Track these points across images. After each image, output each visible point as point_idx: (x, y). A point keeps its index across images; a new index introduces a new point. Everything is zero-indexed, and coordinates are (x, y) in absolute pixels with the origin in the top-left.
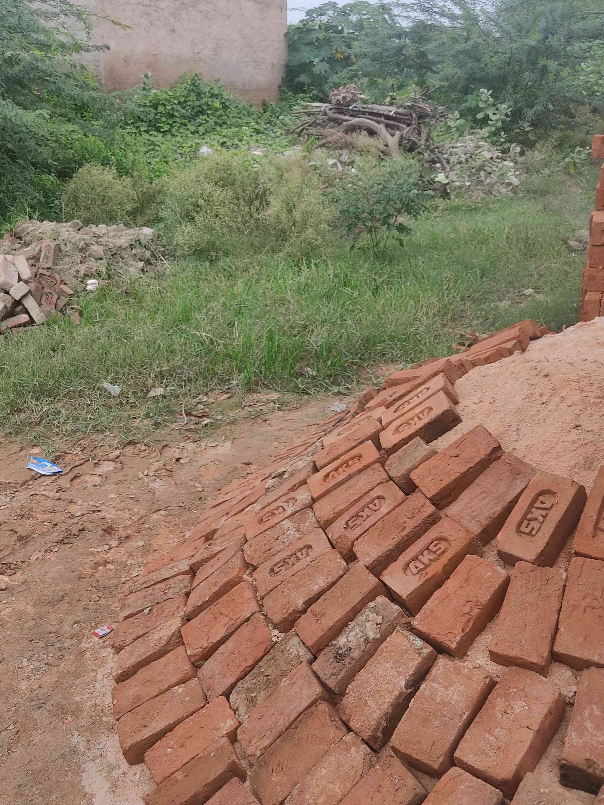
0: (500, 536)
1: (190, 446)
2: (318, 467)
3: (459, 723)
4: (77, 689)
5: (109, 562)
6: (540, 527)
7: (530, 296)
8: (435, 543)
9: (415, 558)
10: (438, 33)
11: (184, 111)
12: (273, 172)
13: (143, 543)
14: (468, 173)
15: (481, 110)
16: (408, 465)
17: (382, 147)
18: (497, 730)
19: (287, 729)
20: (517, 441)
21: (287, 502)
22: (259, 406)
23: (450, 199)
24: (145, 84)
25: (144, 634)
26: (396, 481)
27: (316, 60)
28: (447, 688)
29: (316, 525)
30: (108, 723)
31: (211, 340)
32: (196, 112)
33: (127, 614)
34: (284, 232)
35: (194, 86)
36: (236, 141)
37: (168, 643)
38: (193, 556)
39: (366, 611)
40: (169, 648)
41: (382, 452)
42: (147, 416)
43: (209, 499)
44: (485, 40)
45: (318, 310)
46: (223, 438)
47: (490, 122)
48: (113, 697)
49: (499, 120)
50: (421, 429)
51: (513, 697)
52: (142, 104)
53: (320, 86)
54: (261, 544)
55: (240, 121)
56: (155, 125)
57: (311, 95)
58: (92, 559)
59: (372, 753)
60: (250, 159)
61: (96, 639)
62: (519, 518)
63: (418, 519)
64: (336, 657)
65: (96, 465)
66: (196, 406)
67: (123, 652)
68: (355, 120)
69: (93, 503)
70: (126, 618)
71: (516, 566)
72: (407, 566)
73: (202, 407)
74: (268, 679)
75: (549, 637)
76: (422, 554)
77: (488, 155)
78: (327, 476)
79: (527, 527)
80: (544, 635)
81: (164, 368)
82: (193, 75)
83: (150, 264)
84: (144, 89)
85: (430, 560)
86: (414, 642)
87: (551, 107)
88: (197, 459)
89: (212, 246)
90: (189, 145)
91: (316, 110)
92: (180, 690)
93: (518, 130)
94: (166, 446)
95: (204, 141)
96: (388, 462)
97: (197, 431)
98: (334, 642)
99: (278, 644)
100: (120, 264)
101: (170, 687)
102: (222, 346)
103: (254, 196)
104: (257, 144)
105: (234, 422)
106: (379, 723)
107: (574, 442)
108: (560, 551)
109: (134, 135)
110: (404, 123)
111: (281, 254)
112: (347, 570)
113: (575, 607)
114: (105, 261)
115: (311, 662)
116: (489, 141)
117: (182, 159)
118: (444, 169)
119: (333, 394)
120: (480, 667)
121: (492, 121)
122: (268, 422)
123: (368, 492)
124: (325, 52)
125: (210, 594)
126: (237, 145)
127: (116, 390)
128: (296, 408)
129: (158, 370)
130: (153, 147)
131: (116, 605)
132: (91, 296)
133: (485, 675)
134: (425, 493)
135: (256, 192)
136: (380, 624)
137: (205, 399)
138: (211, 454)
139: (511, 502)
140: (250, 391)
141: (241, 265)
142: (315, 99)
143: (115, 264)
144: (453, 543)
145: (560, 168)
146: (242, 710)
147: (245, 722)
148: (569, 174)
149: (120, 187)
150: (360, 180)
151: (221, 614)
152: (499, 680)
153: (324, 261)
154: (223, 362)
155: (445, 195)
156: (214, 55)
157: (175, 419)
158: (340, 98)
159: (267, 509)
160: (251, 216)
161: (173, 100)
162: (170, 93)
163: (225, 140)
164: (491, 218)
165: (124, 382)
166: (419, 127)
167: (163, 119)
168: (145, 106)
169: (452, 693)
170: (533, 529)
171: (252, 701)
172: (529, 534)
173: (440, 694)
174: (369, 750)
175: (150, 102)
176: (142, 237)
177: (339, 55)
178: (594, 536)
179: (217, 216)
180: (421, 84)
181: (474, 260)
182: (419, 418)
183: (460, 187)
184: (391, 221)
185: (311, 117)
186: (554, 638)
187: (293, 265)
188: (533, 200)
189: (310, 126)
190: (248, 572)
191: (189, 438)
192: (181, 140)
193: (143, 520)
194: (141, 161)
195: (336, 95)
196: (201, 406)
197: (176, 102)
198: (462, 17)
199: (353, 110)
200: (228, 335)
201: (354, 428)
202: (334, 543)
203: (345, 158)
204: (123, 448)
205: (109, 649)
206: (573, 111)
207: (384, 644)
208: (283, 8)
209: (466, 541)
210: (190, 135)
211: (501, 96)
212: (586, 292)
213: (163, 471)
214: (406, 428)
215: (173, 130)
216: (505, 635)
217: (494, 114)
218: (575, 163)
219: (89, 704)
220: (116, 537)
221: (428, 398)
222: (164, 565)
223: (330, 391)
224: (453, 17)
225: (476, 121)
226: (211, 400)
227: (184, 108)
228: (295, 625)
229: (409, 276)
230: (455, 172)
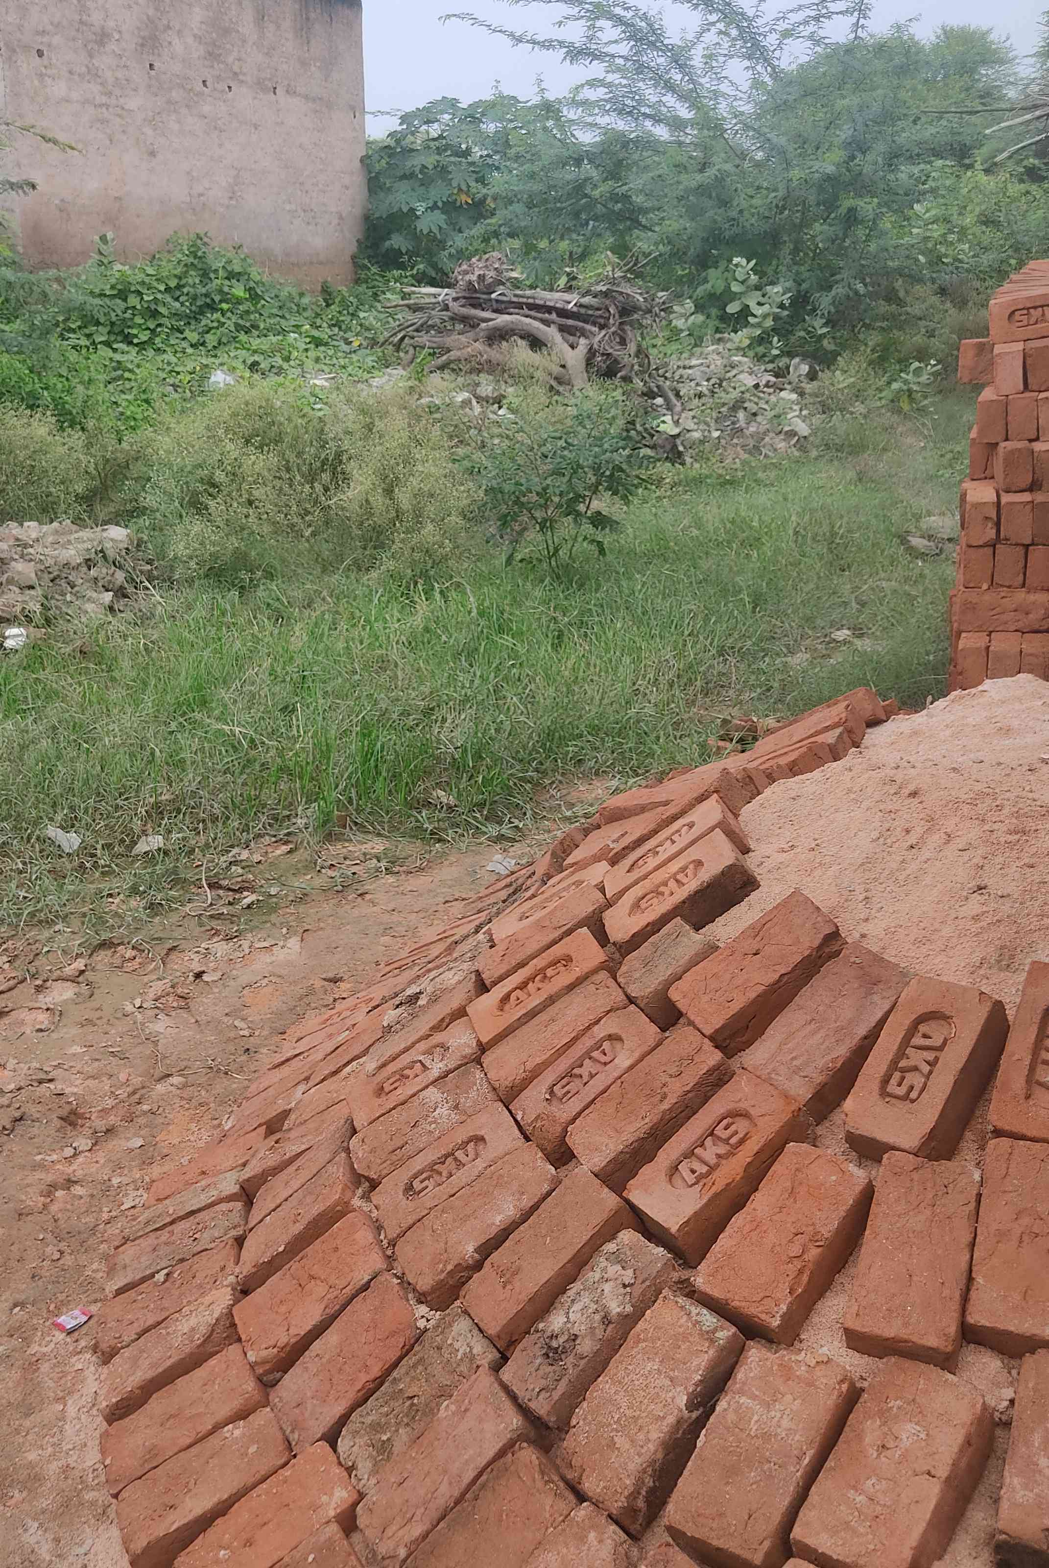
0: (849, 1104)
1: (221, 948)
2: (487, 982)
3: (796, 1473)
4: (29, 1437)
5: (76, 1182)
6: (925, 1084)
7: (845, 642)
8: (725, 1122)
9: (689, 1154)
10: (650, 153)
11: (177, 305)
12: (351, 417)
13: (139, 1142)
14: (714, 415)
15: (733, 297)
16: (663, 973)
17: (556, 370)
18: (869, 1483)
19: (457, 1503)
20: (867, 920)
21: (429, 1052)
22: (348, 866)
23: (683, 464)
24: (101, 253)
25: (159, 1323)
26: (642, 1006)
27: (420, 207)
28: (768, 1406)
29: (490, 1096)
30: (93, 1503)
31: (252, 741)
32: (200, 307)
33: (120, 1284)
34: (378, 530)
35: (195, 257)
36: (278, 361)
37: (208, 1339)
38: (244, 1165)
39: (603, 1261)
40: (210, 1348)
41: (610, 948)
42: (134, 891)
43: (265, 1051)
44: (737, 166)
45: (453, 679)
46: (284, 930)
47: (751, 320)
48: (103, 1452)
49: (768, 314)
50: (684, 902)
51: (896, 1416)
52: (97, 291)
53: (430, 256)
54: (384, 1137)
55: (283, 323)
56: (123, 331)
57: (415, 272)
58: (43, 1175)
59: (630, 1541)
60: (307, 394)
61: (60, 1336)
62: (883, 1068)
63: (692, 1077)
64: (546, 1355)
65: (39, 989)
66: (228, 868)
67: (117, 1359)
68: (502, 320)
69: (38, 1066)
70: (120, 1292)
71: (884, 1160)
72: (674, 1169)
73: (240, 871)
74: (413, 1404)
75: (957, 1295)
76: (702, 1145)
77: (750, 381)
78: (506, 998)
79: (899, 1085)
80: (946, 1292)
81: (163, 798)
82: (193, 236)
83: (125, 596)
84: (101, 264)
85: (719, 1156)
86: (699, 1318)
87: (860, 287)
88: (235, 972)
89: (241, 560)
90: (189, 368)
91: (427, 300)
92: (237, 1433)
93: (802, 334)
94: (173, 949)
95: (217, 361)
96: (624, 969)
97: (231, 918)
98: (541, 1326)
99: (429, 1334)
100: (69, 597)
101: (217, 1427)
102: (273, 752)
103: (318, 464)
104: (318, 366)
105: (303, 898)
106: (640, 1482)
107: (976, 918)
108: (964, 1130)
109: (84, 351)
110: (594, 324)
111: (374, 574)
112: (556, 1183)
113: (1002, 1235)
114: (39, 591)
115: (496, 1368)
116: (751, 354)
117: (176, 396)
118: (669, 407)
119: (489, 839)
120: (829, 1361)
121: (755, 316)
122: (368, 897)
123: (589, 1028)
124: (439, 192)
125: (286, 1238)
126: (281, 368)
127: (71, 841)
128: (421, 869)
129: (152, 800)
130: (120, 372)
131: (95, 1266)
132: (14, 659)
133: (839, 1378)
134: (700, 1026)
135: (323, 457)
136: (631, 1285)
137: (245, 855)
138: (262, 963)
139: (866, 1038)
140: (330, 837)
141: (298, 594)
142: (422, 279)
143: (57, 596)
144: (761, 1122)
145: (883, 402)
146: (364, 1467)
147: (372, 1492)
148: (899, 411)
149: (61, 450)
150: (521, 430)
151: (312, 1277)
152: (865, 1384)
153: (458, 585)
154: (275, 783)
155: (675, 456)
156: (231, 198)
157: (188, 896)
158: (474, 278)
159: (392, 1068)
160: (316, 501)
161: (155, 284)
162: (150, 271)
163: (256, 358)
164: (763, 498)
165: (88, 827)
166: (623, 330)
167: (138, 320)
168: (102, 295)
169: (778, 1415)
170: (912, 1088)
171: (384, 1449)
172: (906, 1098)
173: (756, 1418)
174: (624, 1536)
175: (113, 287)
176: (108, 545)
177: (464, 198)
178: (1028, 1097)
179: (250, 503)
180: (621, 250)
181: (737, 579)
182: (677, 881)
183: (702, 442)
184: (582, 508)
185: (419, 314)
186: (965, 1299)
187: (399, 595)
188: (836, 463)
189: (417, 330)
190: (360, 1192)
191: (217, 933)
192: (174, 360)
193: (137, 1096)
194: (100, 398)
195: (466, 273)
196: (236, 870)
197: (162, 288)
198: (693, 123)
199: (497, 301)
200: (283, 730)
201: (551, 906)
202: (529, 1130)
203: (487, 388)
204: (91, 955)
205: (88, 1356)
206: (902, 294)
207: (641, 1325)
208: (357, 109)
209: (785, 1117)
210: (190, 351)
211: (770, 270)
212: (959, 634)
213: (171, 999)
214: (655, 901)
215: (157, 340)
216: (872, 1296)
217: (760, 304)
218: (910, 392)
219: (54, 1467)
220: (87, 1131)
221: (693, 843)
222: (188, 1184)
223: (485, 833)
224: (677, 124)
225: (724, 318)
226: (257, 857)
227: (177, 299)
228: (462, 1293)
229: (618, 610)
230: (691, 413)
